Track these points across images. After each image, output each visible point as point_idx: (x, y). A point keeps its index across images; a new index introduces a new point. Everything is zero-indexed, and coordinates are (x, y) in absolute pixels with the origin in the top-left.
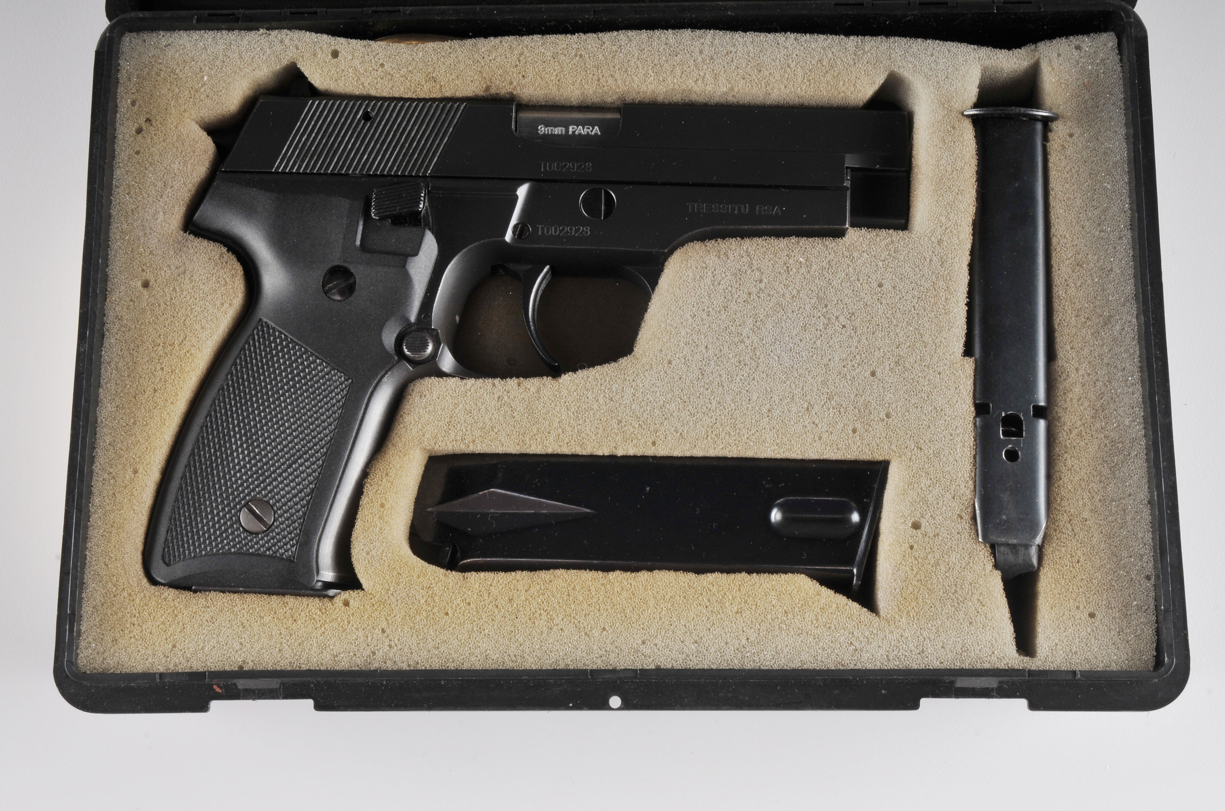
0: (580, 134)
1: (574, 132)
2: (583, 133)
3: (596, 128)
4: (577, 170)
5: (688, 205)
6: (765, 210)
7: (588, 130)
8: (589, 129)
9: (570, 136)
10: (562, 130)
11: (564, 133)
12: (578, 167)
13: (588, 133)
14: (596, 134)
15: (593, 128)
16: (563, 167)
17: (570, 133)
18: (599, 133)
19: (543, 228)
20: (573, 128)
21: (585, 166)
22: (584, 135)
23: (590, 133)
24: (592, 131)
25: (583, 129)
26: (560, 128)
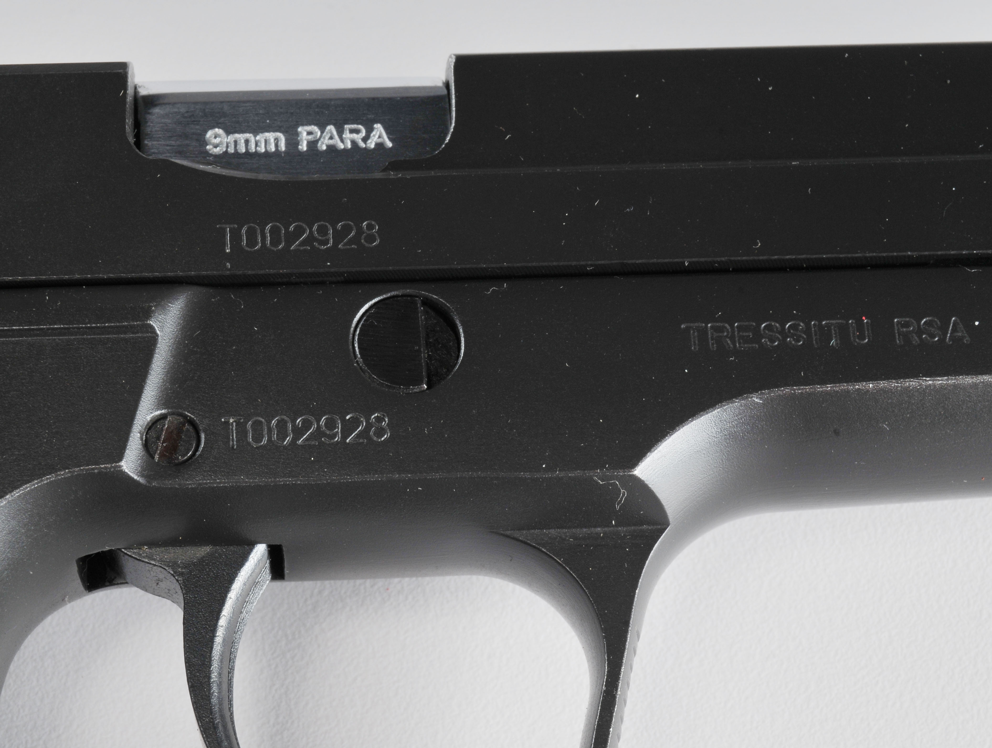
0: (332, 149)
1: (312, 144)
2: (341, 146)
3: (378, 127)
4: (336, 243)
5: (688, 329)
6: (919, 332)
7: (355, 136)
8: (357, 131)
9: (301, 154)
10: (277, 140)
11: (283, 147)
12: (339, 236)
13: (353, 142)
14: (380, 146)
15: (370, 130)
16: (291, 237)
17: (303, 147)
18: (389, 144)
19: (241, 427)
20: (309, 133)
21: (360, 231)
22: (345, 150)
23: (362, 145)
24: (365, 140)
25: (340, 132)
26: (271, 136)
